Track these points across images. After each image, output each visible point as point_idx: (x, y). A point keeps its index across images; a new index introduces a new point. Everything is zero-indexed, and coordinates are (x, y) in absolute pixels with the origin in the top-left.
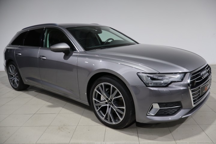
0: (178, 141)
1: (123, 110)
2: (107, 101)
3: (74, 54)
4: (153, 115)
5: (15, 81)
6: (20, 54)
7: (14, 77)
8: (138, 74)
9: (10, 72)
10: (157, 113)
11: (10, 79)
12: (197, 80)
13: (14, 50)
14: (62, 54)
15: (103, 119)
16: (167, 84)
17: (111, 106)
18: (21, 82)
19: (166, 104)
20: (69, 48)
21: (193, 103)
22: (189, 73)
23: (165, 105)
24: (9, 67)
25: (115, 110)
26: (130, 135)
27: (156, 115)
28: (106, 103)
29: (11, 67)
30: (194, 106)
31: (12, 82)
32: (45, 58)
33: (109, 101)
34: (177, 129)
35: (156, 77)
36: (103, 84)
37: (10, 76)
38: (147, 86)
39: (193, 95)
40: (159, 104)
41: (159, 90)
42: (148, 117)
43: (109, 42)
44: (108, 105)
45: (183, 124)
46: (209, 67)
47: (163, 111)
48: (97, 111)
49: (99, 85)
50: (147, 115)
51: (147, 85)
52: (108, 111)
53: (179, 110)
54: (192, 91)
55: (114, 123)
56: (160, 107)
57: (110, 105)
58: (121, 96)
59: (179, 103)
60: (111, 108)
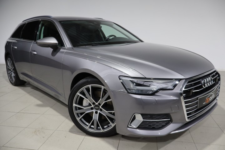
2: (93, 106)
3: (61, 50)
4: (135, 127)
5: (12, 76)
6: (16, 48)
7: (12, 71)
8: (120, 77)
9: (8, 66)
10: (140, 125)
11: (8, 72)
12: (196, 89)
13: (11, 42)
14: (50, 50)
16: (153, 92)
18: (17, 77)
19: (152, 116)
20: (57, 43)
21: (186, 117)
22: (184, 80)
23: (149, 116)
27: (139, 128)
28: (92, 109)
29: (9, 60)
30: (187, 120)
31: (10, 76)
32: (35, 53)
34: (166, 146)
35: (142, 83)
36: (90, 86)
37: (8, 69)
38: (128, 93)
39: (187, 107)
40: (142, 115)
41: (142, 98)
43: (110, 39)
44: (94, 111)
45: (176, 140)
46: (217, 73)
47: (147, 123)
49: (84, 89)
50: (128, 127)
51: (129, 91)
53: (167, 123)
54: (186, 103)
56: (143, 119)
57: (96, 110)
59: (168, 116)
60: (98, 114)
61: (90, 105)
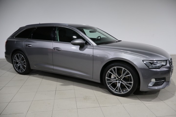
0: (164, 101)
1: (130, 84)
2: (117, 79)
3: (89, 47)
4: (151, 86)
5: (21, 67)
6: (31, 46)
7: (20, 64)
8: (144, 61)
9: (15, 60)
10: (154, 84)
11: (14, 65)
15: (113, 91)
17: (120, 82)
20: (84, 43)
21: (170, 78)
23: (158, 79)
24: (15, 56)
25: (124, 84)
26: (134, 99)
27: (153, 86)
28: (117, 80)
31: (17, 68)
32: (60, 49)
33: (119, 79)
36: (116, 67)
37: (15, 63)
38: (149, 68)
41: (156, 70)
42: (148, 87)
44: (118, 81)
47: (157, 83)
48: (108, 86)
49: (112, 69)
50: (148, 86)
52: (119, 85)
55: (123, 93)
56: (156, 81)
58: (130, 75)
59: (164, 78)
60: (120, 83)
61: (115, 78)
